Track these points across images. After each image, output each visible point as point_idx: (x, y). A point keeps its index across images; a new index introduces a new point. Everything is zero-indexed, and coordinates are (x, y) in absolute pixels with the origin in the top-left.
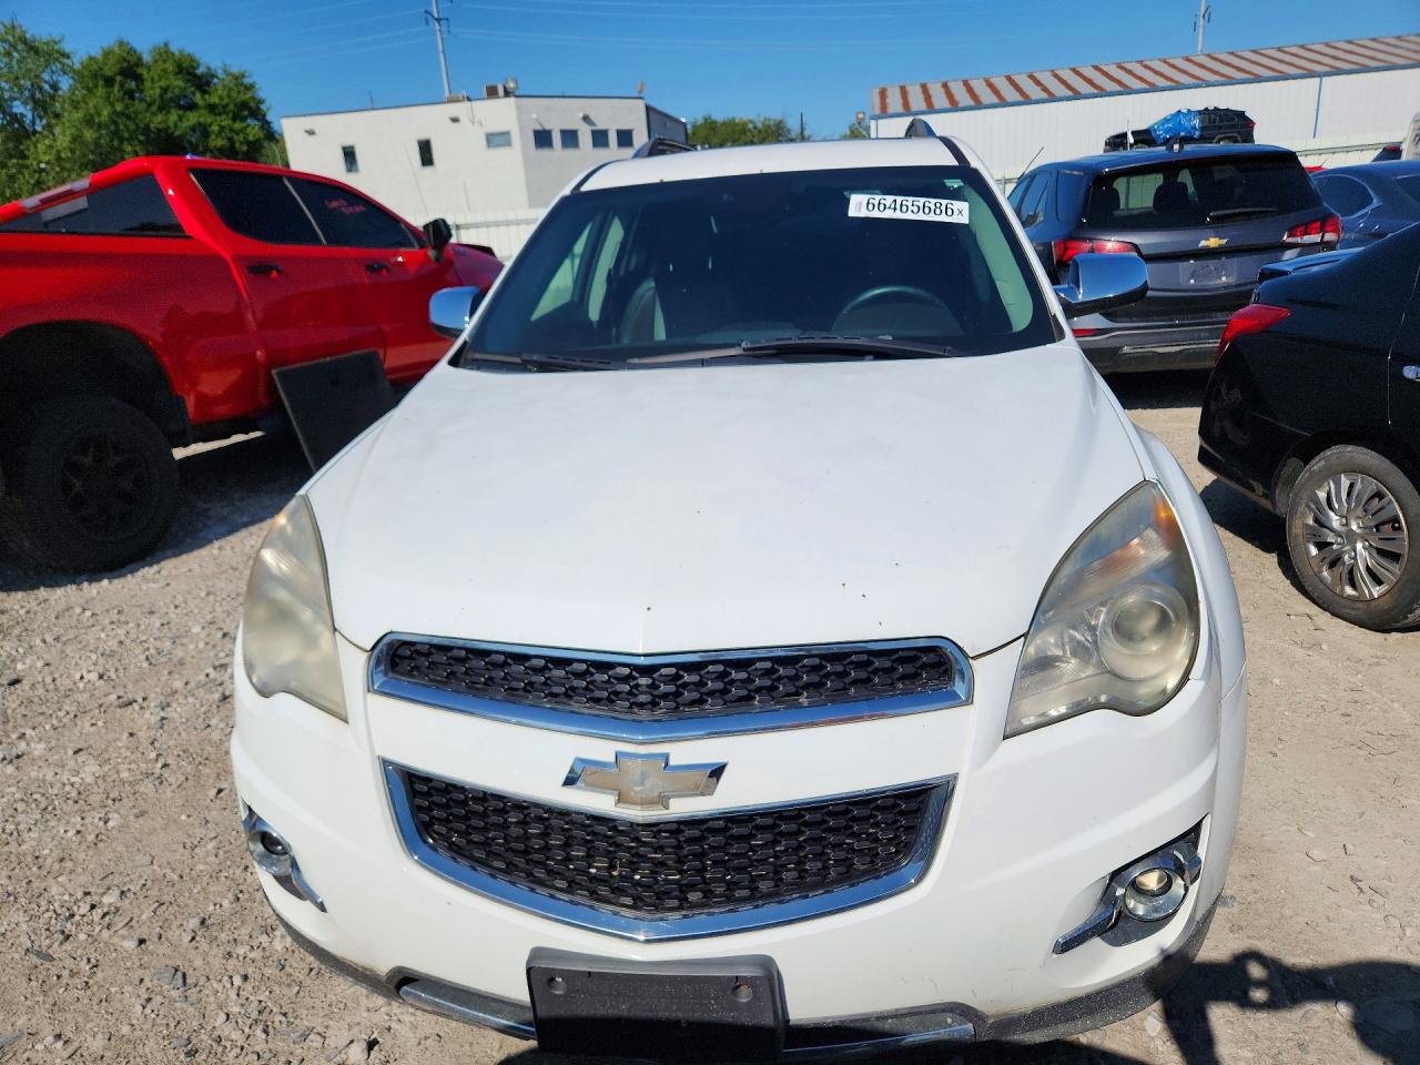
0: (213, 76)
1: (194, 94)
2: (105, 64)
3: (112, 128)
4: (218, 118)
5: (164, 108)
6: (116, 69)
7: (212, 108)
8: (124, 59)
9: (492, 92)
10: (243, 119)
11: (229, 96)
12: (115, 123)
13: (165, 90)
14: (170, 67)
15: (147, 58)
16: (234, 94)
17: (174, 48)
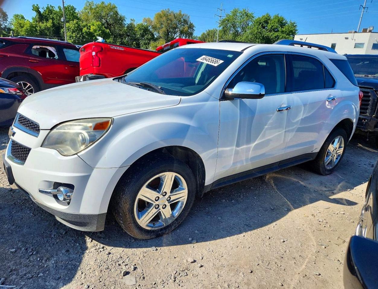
0: (286, 23)
1: (279, 28)
2: (261, 19)
3: (256, 35)
4: (283, 34)
5: (270, 31)
6: (263, 21)
7: (282, 32)
8: (266, 18)
9: (365, 31)
10: (289, 35)
11: (288, 29)
12: (257, 34)
13: (272, 26)
14: (276, 21)
15: (272, 18)
16: (290, 28)
17: (279, 16)
